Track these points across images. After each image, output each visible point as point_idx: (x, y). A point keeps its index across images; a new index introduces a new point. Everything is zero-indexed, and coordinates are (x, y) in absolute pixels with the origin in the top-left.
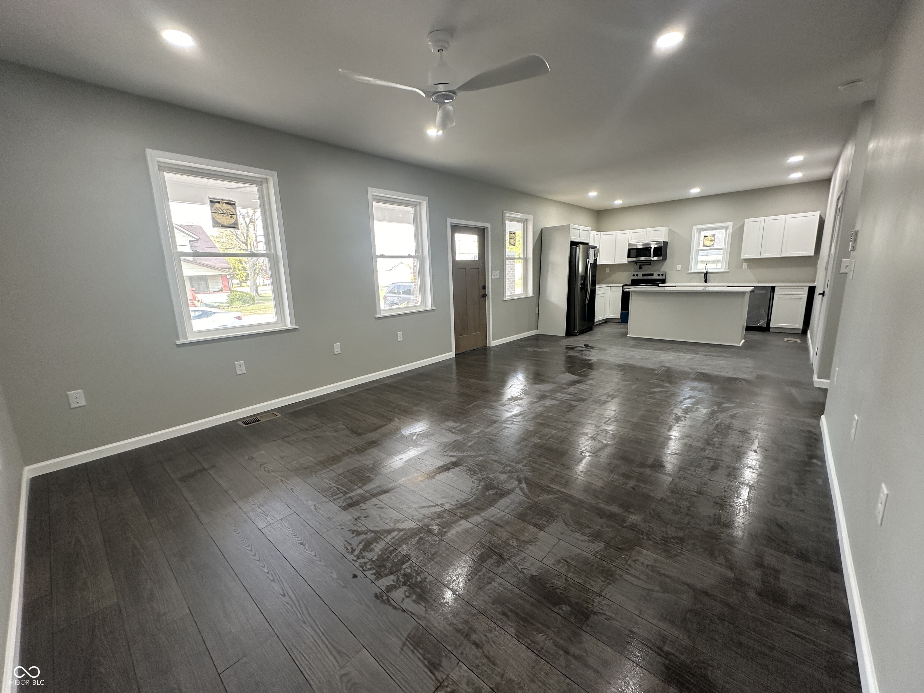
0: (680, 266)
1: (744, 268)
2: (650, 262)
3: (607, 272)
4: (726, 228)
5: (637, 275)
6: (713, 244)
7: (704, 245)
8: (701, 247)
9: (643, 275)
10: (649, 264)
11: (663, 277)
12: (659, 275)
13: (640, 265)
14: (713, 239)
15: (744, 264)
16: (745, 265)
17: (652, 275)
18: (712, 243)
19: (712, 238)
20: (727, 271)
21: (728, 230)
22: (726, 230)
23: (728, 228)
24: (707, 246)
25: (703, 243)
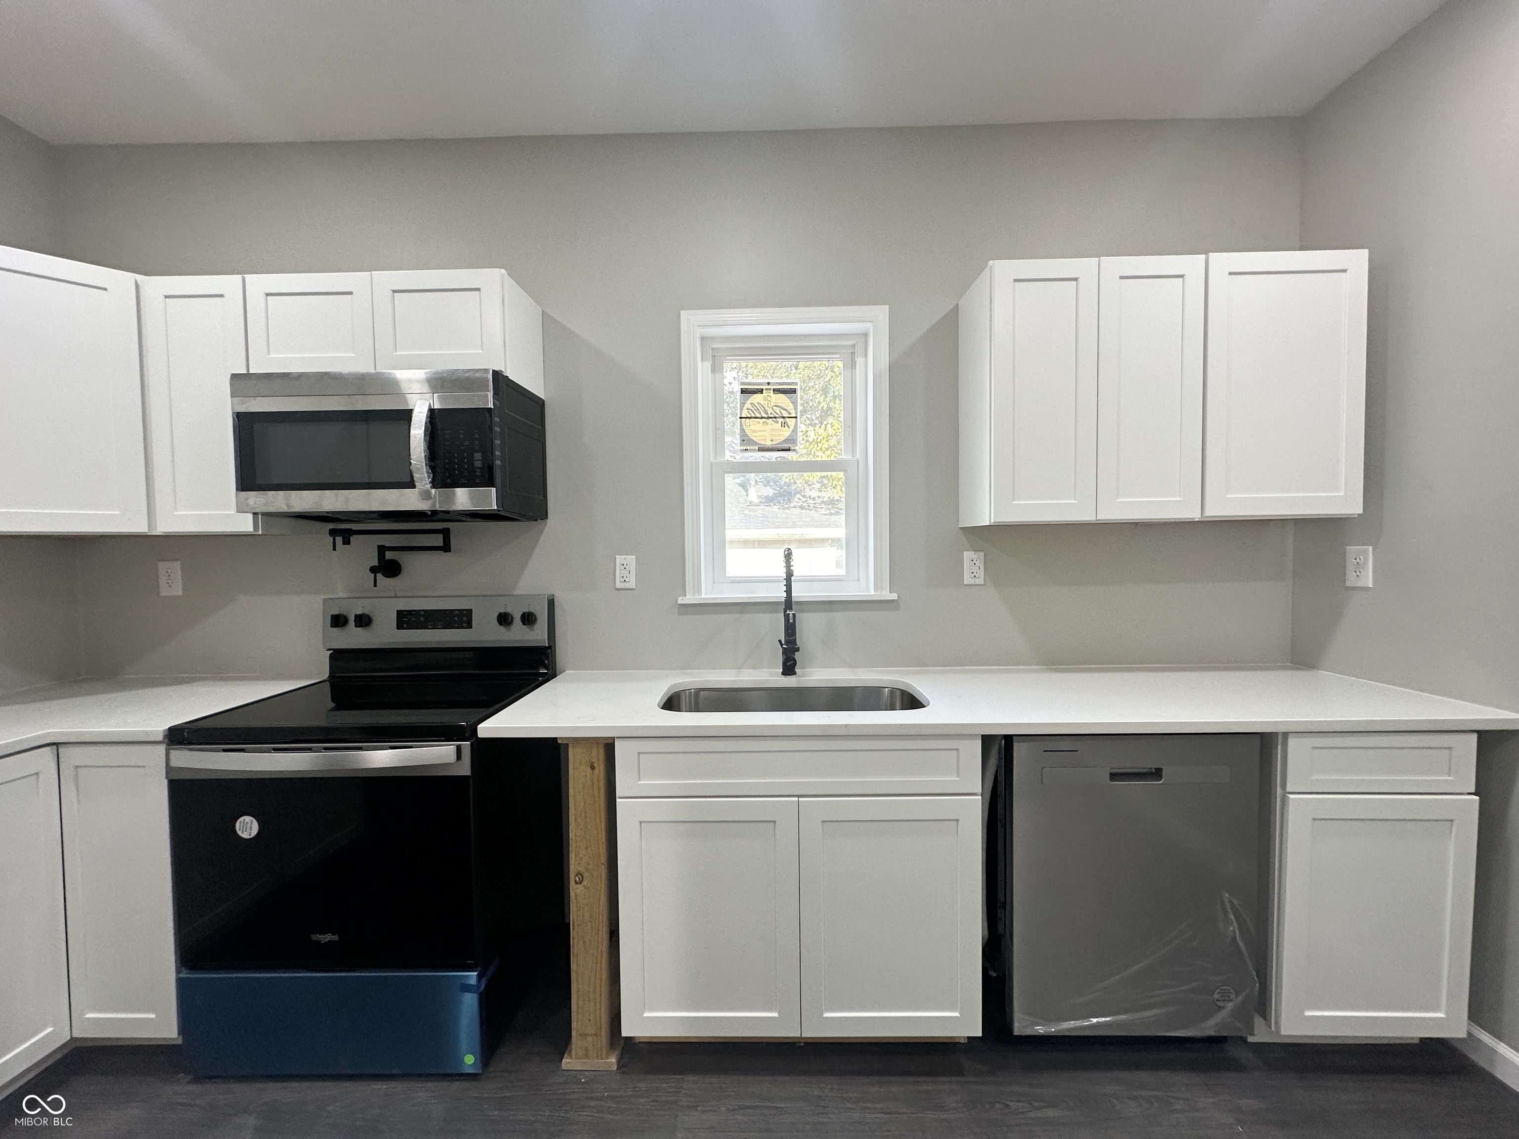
0: (631, 560)
1: (967, 580)
2: (446, 533)
3: (165, 592)
4: (855, 344)
5: (363, 621)
6: (792, 440)
7: (746, 441)
8: (733, 452)
9: (406, 619)
10: (438, 540)
11: (537, 636)
12: (504, 619)
13: (382, 550)
14: (791, 407)
15: (968, 555)
16: (972, 566)
17: (463, 619)
18: (786, 433)
19: (782, 399)
20: (894, 596)
21: (860, 361)
22: (853, 365)
23: (859, 350)
24: (762, 449)
25: (742, 430)
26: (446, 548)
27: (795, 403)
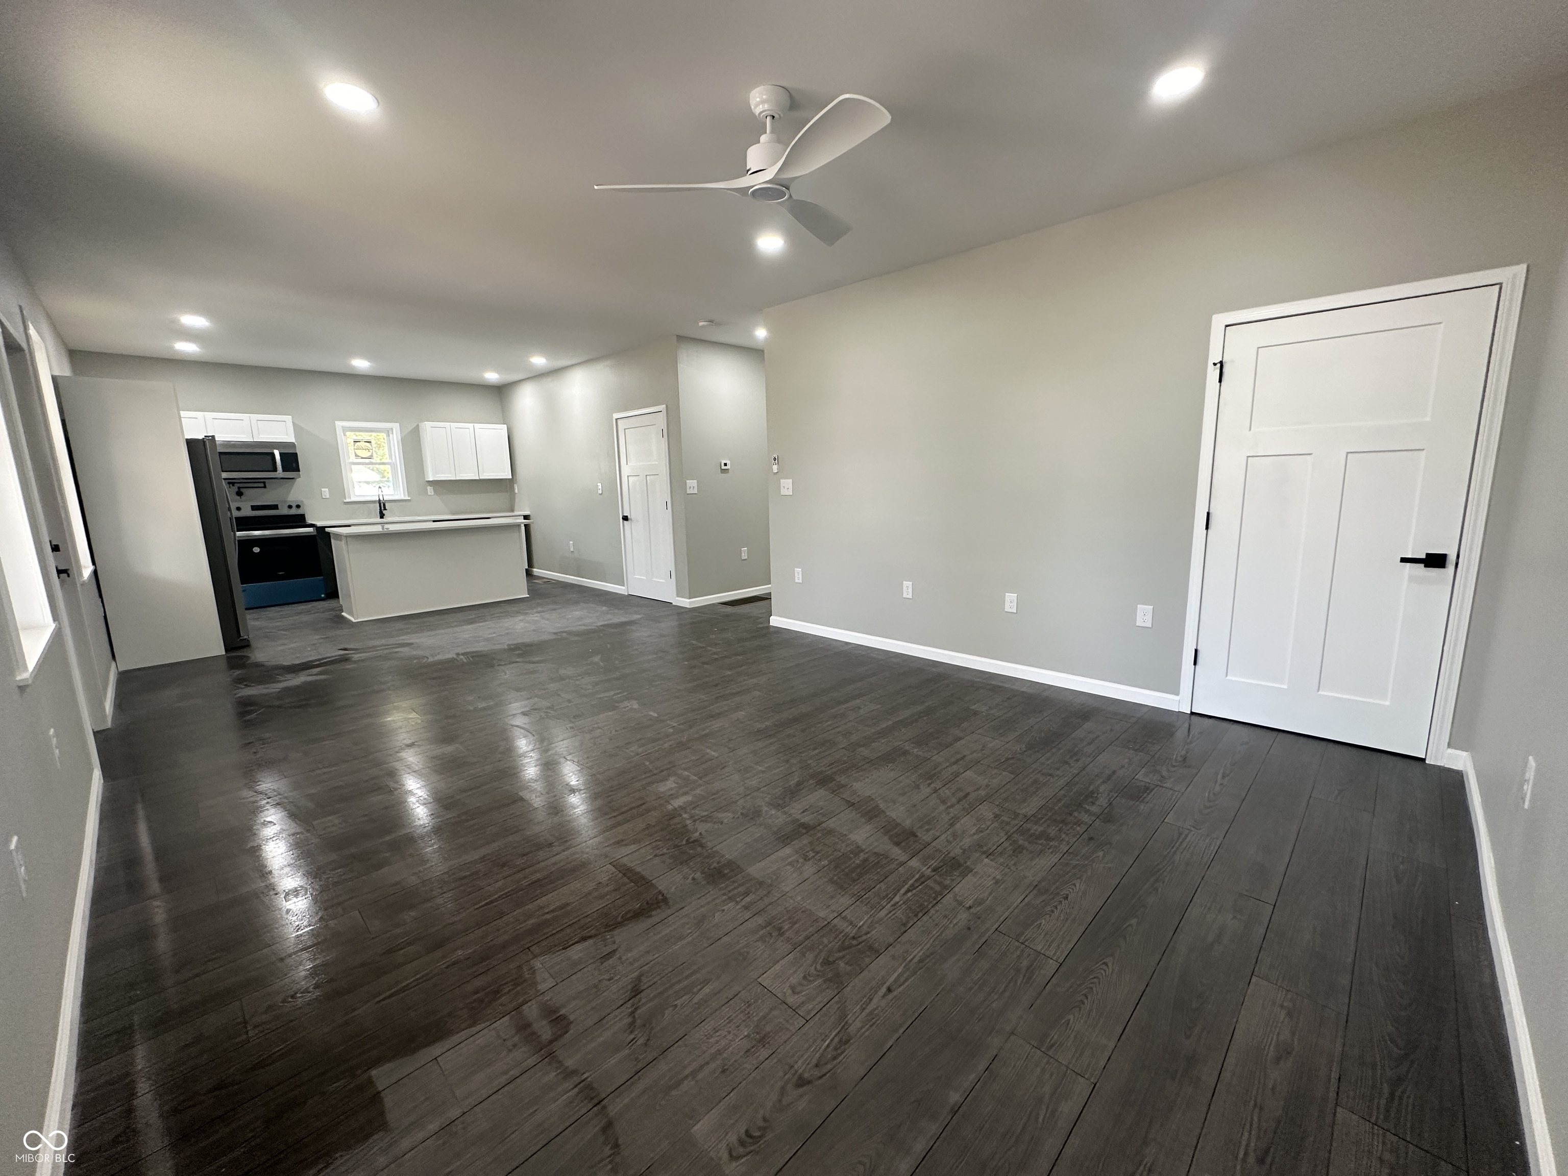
0: (327, 490)
1: (429, 494)
2: (264, 483)
4: (388, 432)
5: (238, 509)
6: (372, 456)
7: (356, 456)
8: (353, 458)
9: (254, 508)
10: (262, 485)
11: (300, 512)
12: (290, 507)
13: (239, 488)
14: (370, 446)
15: (429, 488)
16: (430, 490)
17: (275, 507)
18: (370, 454)
19: (367, 444)
20: (409, 498)
21: (391, 435)
22: (389, 436)
23: (390, 432)
24: (362, 458)
25: (355, 453)
26: (265, 487)
27: (371, 445)
